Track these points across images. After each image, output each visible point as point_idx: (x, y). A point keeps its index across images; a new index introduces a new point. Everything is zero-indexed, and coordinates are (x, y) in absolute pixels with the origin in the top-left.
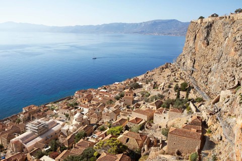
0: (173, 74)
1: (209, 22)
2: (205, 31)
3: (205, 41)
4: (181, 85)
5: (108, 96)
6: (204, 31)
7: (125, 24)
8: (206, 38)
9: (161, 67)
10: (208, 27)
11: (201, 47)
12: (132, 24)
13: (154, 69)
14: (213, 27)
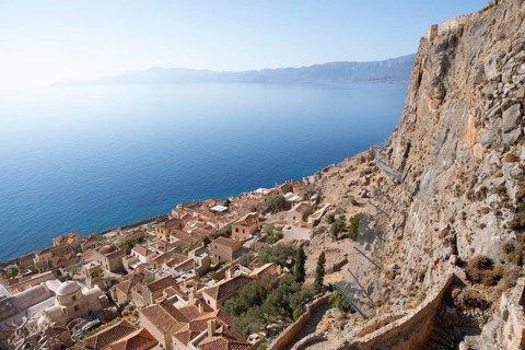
0: (363, 180)
1: (450, 31)
2: (436, 59)
3: (436, 90)
4: (351, 219)
5: (213, 226)
6: (434, 59)
7: (355, 64)
8: (438, 81)
9: (359, 156)
10: (445, 46)
11: (425, 108)
12: (367, 63)
13: (343, 160)
14: (460, 46)
